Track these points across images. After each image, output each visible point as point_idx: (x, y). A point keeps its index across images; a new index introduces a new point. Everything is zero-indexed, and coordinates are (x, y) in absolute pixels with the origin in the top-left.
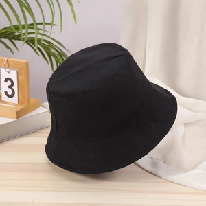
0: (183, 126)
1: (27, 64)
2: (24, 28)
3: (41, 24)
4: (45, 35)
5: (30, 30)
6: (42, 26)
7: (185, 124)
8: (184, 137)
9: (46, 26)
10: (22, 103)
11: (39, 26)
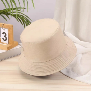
0: (81, 54)
1: (12, 26)
2: (11, 10)
4: (21, 13)
7: (82, 53)
9: (21, 9)
10: (10, 43)
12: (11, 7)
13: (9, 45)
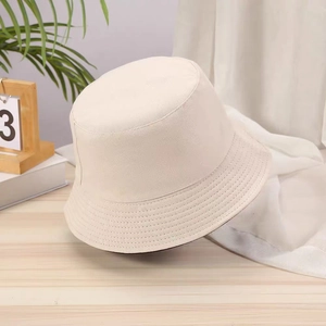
0: (277, 179)
2: (23, 31)
3: (51, 24)
4: (58, 43)
5: (33, 35)
6: (53, 28)
7: (279, 176)
9: (60, 28)
10: (27, 149)
11: (47, 29)
12: (21, 23)
13: (25, 156)
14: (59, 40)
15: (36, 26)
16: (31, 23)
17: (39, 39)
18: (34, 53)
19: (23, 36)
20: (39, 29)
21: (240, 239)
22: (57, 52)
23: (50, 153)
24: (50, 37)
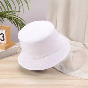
0: (72, 53)
1: (10, 28)
3: (15, 11)
5: (10, 14)
6: (15, 12)
7: (73, 52)
8: (73, 57)
9: (17, 12)
10: (8, 43)
11: (14, 12)
12: (7, 10)
13: (7, 45)
14: (17, 15)
15: (11, 11)
16: (10, 11)
17: (12, 15)
18: (10, 18)
19: (7, 14)
20: (12, 12)
21: (61, 68)
22: (16, 18)
23: (13, 45)
24: (14, 14)
